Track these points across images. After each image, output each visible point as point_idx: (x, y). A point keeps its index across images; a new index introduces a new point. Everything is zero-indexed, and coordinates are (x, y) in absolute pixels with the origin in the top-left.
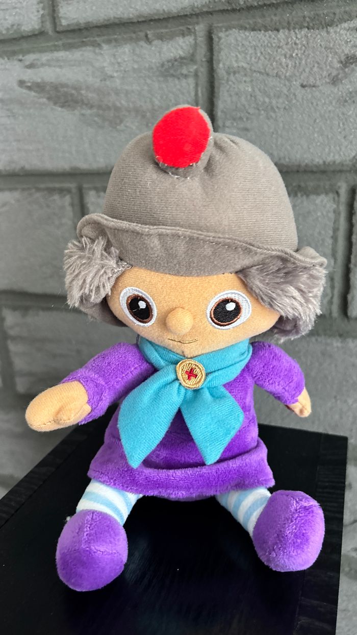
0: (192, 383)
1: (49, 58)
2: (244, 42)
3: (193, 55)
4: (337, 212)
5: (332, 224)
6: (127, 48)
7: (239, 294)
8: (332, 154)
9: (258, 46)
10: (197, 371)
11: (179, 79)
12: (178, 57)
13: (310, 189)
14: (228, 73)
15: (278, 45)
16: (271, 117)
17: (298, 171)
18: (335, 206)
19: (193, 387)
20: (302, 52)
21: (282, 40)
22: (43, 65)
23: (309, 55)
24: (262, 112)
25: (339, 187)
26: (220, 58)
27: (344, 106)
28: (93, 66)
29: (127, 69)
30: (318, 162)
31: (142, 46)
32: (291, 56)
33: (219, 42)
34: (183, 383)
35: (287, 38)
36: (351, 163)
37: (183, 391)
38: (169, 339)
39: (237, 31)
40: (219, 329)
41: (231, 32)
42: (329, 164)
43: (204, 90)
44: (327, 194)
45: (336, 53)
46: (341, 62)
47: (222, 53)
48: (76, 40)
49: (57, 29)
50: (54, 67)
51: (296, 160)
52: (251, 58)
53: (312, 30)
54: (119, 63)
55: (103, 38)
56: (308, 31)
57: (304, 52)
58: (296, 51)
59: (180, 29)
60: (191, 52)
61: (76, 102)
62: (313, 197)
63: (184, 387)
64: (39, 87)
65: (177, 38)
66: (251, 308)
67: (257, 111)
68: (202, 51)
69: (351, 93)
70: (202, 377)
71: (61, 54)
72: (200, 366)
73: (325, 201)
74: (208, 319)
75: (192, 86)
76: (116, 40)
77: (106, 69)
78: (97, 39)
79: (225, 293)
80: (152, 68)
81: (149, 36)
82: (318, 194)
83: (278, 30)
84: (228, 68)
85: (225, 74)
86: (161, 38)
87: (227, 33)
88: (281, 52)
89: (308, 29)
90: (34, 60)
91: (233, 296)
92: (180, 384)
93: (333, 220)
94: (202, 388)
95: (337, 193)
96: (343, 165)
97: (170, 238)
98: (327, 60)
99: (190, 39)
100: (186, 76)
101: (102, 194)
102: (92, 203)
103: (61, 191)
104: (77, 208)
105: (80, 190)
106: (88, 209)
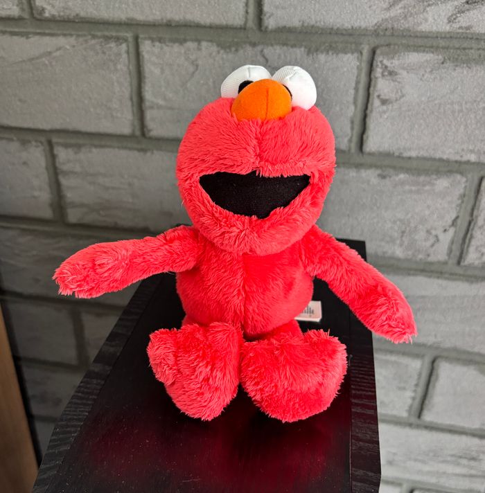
4: (359, 68)
5: (355, 78)
8: (359, 21)
17: (330, 33)
18: (358, 64)
25: (363, 48)
30: (347, 27)
36: (373, 29)
42: (356, 28)
44: (353, 53)
51: (330, 24)
62: (341, 55)
73: (351, 59)
82: (346, 53)
93: (356, 75)
95: (361, 53)
96: (367, 30)
101: (157, 44)
102: (148, 52)
103: (118, 39)
104: (133, 56)
105: (136, 39)
106: (143, 56)
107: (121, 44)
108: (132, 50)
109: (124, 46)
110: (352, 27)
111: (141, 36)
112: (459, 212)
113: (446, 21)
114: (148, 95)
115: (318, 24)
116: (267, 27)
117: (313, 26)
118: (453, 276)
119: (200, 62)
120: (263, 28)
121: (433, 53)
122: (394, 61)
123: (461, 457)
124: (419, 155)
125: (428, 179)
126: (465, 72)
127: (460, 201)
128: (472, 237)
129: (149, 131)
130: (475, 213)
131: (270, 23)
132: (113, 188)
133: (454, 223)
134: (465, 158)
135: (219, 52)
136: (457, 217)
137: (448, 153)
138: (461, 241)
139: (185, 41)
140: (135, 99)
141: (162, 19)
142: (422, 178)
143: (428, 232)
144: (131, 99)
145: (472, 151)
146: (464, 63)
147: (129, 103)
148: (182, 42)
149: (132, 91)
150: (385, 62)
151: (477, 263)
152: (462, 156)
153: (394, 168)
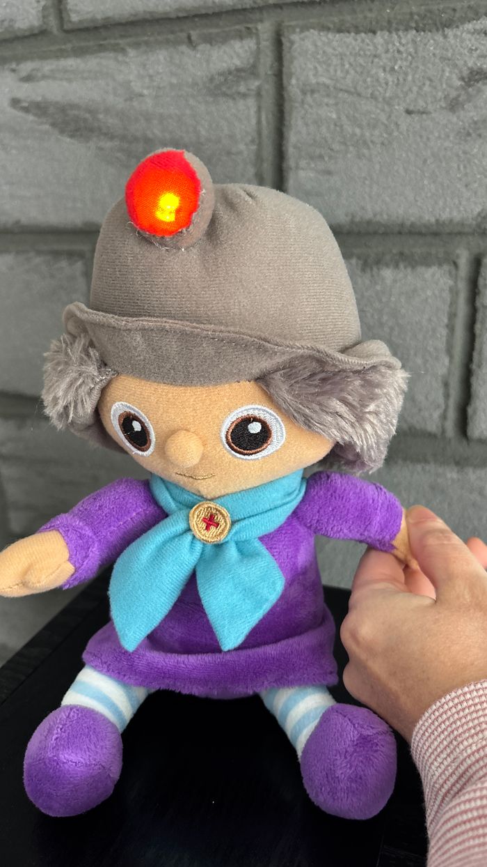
0: (212, 535)
1: (54, 67)
2: (326, 48)
3: (254, 66)
4: (454, 292)
5: (446, 308)
6: (161, 55)
7: (264, 411)
8: (448, 210)
9: (345, 55)
10: (219, 518)
11: (234, 99)
12: (233, 68)
13: (417, 258)
14: (304, 93)
15: (374, 53)
16: (364, 156)
17: (400, 233)
18: (451, 282)
19: (213, 541)
20: (408, 64)
21: (380, 47)
22: (44, 77)
23: (417, 67)
24: (351, 148)
25: (458, 256)
26: (293, 70)
27: (466, 141)
28: (114, 80)
29: (161, 85)
30: (429, 220)
31: (183, 53)
32: (392, 69)
33: (290, 48)
34: (198, 535)
35: (387, 43)
36: (474, 223)
37: (199, 547)
38: (177, 473)
39: (316, 33)
40: (243, 459)
41: (307, 33)
42: (444, 222)
43: (270, 116)
44: (440, 265)
45: (456, 66)
46: (462, 79)
47: (296, 63)
48: (91, 43)
49: (65, 27)
50: (61, 79)
51: (398, 217)
52: (336, 71)
53: (422, 33)
54: (151, 76)
55: (129, 40)
56: (417, 34)
57: (411, 63)
58: (399, 62)
59: (237, 30)
60: (251, 61)
61: (91, 130)
62: (421, 269)
63: (200, 540)
64: (39, 109)
65: (232, 42)
66: (284, 429)
67: (343, 147)
68: (267, 60)
69: (475, 123)
70: (226, 526)
71: (71, 63)
72: (223, 511)
73: (438, 275)
74: (224, 445)
75: (253, 110)
76: (147, 43)
77: (133, 84)
78: (120, 41)
79: (243, 409)
80: (197, 84)
81: (193, 38)
82: (428, 265)
83: (374, 32)
84: (304, 84)
85: (299, 93)
86: (209, 40)
87: (302, 35)
88: (378, 63)
89: (417, 31)
90: (33, 70)
91: (256, 413)
92: (194, 537)
93: (449, 303)
94: (227, 542)
95: (455, 264)
96: (463, 225)
97: (156, 333)
98: (442, 76)
99: (250, 44)
100: (244, 96)
103: (70, 255)
107: (75, 262)
110: (437, 221)
115: (378, 218)
117: (369, 222)
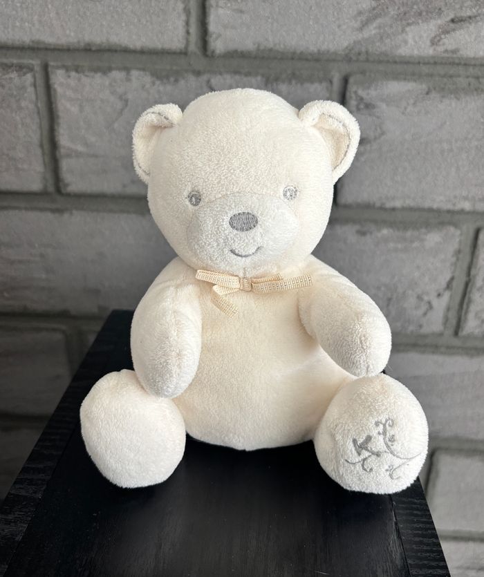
8: (326, 43)
13: (304, 77)
17: (293, 58)
25: (332, 77)
30: (313, 51)
44: (321, 82)
62: (307, 85)
73: (319, 88)
82: (312, 82)
95: (331, 82)
96: (336, 54)
101: (73, 74)
102: (61, 84)
103: (20, 68)
104: (41, 90)
105: (45, 68)
106: (55, 90)
107: (25, 74)
108: (40, 82)
109: (29, 77)
110: (319, 51)
111: (52, 63)
112: (453, 272)
113: (428, 43)
114: (64, 140)
115: (277, 47)
116: (213, 52)
117: (271, 50)
118: (450, 350)
119: (130, 96)
120: (209, 53)
121: (415, 81)
122: (370, 91)
123: (468, 568)
124: (405, 205)
125: (416, 233)
126: (453, 104)
127: (454, 259)
128: (470, 301)
129: (67, 185)
130: (473, 272)
131: (218, 46)
132: (20, 262)
133: (449, 286)
134: (458, 207)
135: (154, 84)
136: (452, 279)
137: (439, 201)
138: (457, 307)
139: (110, 69)
140: (47, 146)
141: (79, 42)
142: (409, 234)
143: (419, 298)
144: (41, 146)
145: (466, 198)
146: (451, 93)
147: (39, 152)
148: (105, 71)
149: (41, 135)
150: (360, 92)
151: (477, 331)
152: (454, 205)
153: (375, 222)
